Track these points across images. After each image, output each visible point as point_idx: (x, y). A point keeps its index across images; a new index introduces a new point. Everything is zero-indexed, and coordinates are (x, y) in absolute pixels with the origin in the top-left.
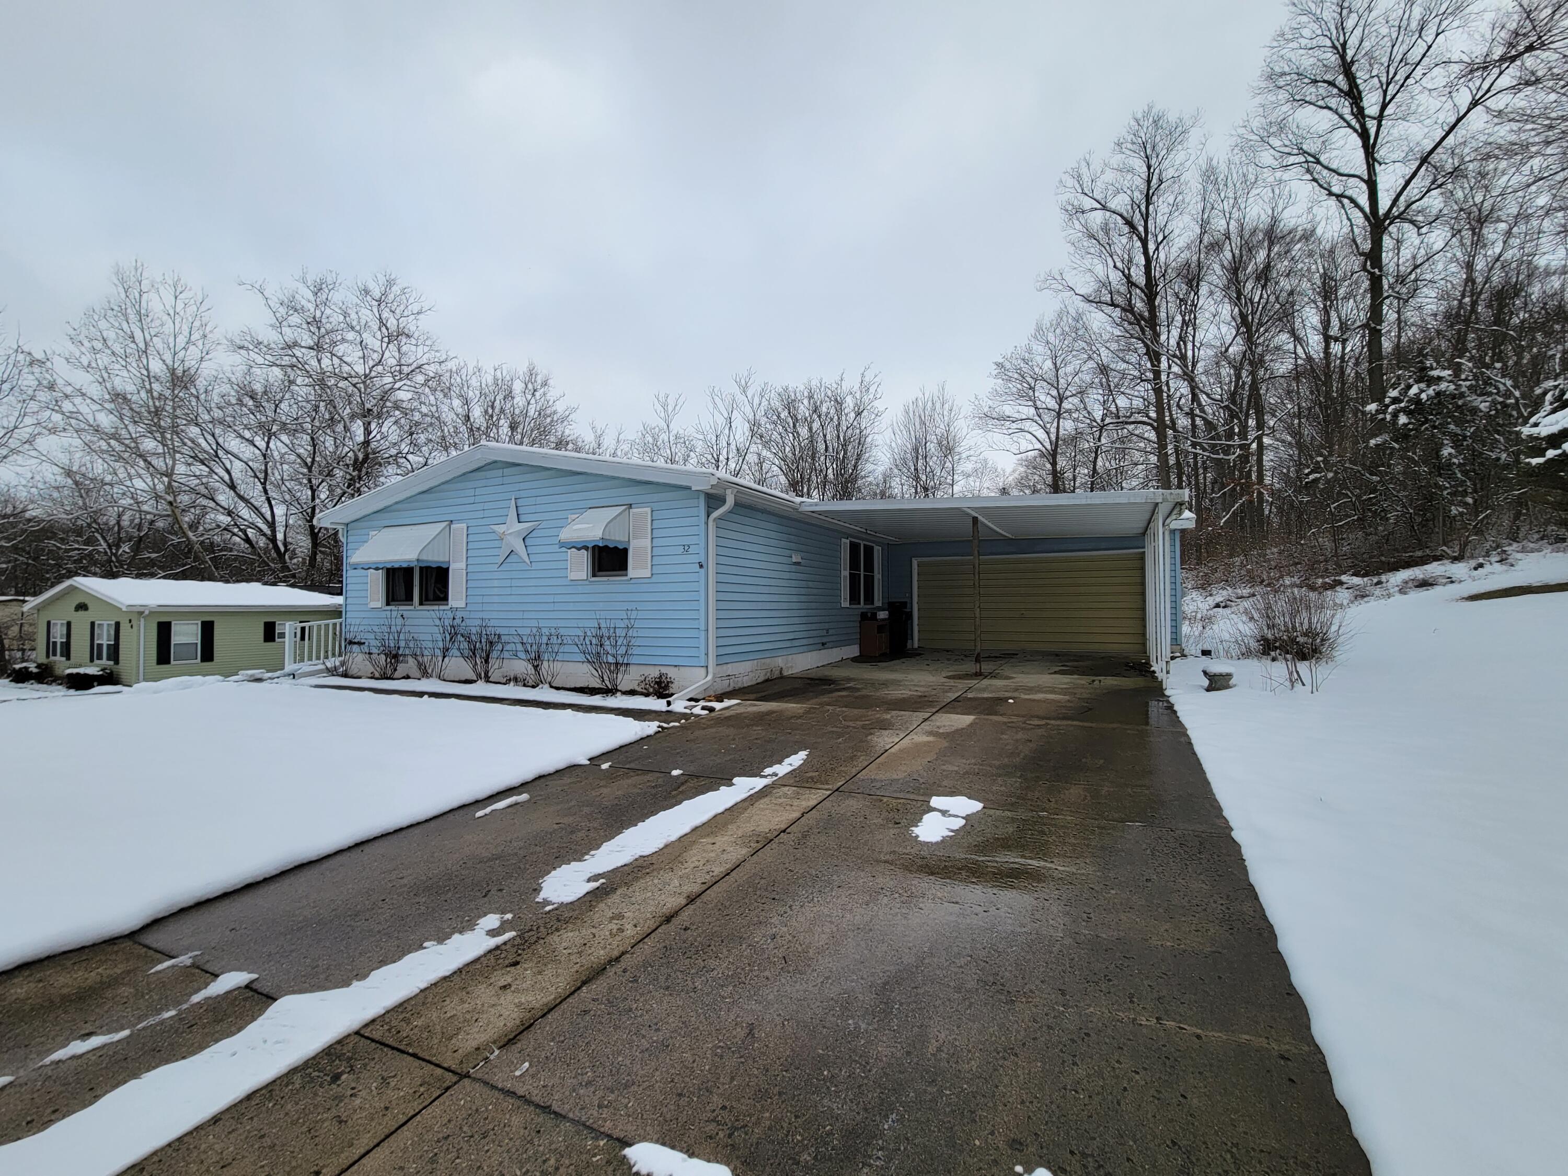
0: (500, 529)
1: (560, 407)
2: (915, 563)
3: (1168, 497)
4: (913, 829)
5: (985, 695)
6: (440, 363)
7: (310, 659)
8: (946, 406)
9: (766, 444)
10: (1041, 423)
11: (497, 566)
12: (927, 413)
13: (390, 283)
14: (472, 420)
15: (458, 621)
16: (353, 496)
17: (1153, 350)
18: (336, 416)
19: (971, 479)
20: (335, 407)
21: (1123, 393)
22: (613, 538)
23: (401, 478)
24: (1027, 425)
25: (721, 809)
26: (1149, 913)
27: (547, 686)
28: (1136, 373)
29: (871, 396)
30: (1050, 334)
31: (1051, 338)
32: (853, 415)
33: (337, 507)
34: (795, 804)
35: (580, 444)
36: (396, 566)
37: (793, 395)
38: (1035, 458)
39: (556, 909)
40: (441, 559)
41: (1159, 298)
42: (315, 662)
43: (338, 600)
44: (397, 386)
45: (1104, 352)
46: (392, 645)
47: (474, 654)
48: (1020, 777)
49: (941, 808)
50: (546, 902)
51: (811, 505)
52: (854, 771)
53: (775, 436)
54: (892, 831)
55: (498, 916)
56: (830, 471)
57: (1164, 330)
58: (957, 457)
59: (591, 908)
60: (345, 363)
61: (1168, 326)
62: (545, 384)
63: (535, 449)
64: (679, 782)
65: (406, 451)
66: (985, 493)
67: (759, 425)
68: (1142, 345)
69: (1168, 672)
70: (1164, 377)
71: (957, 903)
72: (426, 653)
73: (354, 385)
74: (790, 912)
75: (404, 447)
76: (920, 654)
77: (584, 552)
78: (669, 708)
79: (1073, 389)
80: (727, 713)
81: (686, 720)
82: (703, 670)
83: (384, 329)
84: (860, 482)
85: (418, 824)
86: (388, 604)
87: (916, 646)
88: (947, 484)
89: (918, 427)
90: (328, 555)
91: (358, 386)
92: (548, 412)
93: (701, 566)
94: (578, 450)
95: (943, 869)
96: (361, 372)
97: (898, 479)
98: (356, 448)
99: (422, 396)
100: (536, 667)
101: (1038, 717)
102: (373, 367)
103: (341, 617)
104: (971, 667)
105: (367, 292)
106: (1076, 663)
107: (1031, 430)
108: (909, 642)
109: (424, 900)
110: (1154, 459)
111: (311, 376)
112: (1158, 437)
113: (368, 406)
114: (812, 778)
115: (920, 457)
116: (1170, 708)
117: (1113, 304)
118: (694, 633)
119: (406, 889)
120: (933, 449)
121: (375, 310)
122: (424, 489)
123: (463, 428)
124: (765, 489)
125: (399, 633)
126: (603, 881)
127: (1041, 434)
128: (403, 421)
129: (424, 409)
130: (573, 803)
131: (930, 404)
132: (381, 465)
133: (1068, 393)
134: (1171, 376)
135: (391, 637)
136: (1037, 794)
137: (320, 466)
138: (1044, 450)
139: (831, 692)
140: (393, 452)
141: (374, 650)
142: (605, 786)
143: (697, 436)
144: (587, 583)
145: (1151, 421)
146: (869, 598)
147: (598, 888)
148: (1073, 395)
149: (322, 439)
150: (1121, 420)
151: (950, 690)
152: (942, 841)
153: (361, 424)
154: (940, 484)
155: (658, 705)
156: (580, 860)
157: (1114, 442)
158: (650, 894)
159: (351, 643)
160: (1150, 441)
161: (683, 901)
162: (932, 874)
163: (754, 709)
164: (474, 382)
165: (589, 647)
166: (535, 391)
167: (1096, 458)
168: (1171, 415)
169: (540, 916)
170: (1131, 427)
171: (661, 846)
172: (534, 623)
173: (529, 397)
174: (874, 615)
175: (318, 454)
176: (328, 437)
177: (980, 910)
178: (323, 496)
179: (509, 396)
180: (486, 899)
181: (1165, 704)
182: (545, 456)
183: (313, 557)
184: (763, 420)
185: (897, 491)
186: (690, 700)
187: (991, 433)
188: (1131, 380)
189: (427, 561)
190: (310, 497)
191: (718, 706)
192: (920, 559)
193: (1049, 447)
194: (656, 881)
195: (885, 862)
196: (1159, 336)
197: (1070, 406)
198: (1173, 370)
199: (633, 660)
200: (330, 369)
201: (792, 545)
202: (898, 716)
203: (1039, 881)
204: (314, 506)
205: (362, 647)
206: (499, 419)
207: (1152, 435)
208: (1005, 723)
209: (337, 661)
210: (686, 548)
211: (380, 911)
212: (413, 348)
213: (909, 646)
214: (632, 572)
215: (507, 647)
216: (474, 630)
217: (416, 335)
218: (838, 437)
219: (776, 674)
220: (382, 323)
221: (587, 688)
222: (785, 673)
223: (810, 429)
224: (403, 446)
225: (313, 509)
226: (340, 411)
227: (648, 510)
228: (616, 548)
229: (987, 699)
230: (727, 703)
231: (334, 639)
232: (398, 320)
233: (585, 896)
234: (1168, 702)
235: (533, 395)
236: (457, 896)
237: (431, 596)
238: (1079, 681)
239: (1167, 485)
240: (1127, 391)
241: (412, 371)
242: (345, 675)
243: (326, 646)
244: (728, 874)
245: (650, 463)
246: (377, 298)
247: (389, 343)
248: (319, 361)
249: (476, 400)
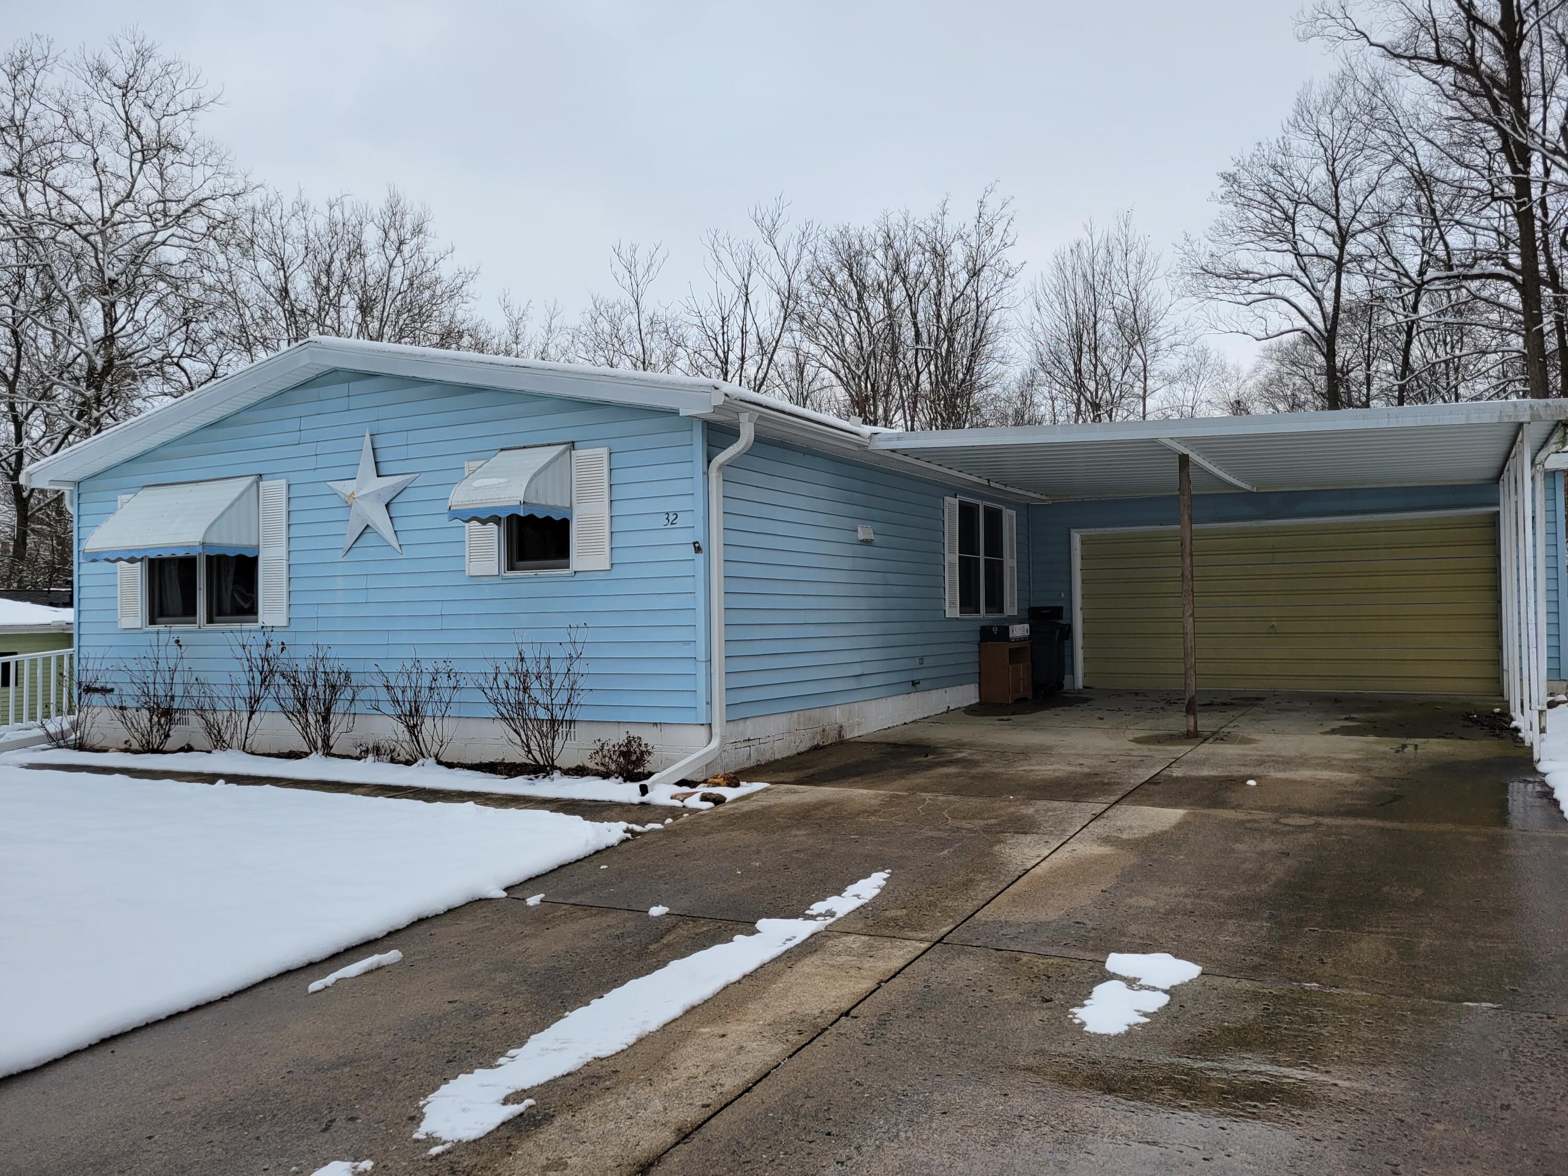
0: (346, 488)
1: (446, 271)
2: (1076, 538)
3: (1542, 413)
4: (1075, 1010)
5: (1206, 772)
6: (235, 196)
7: (19, 719)
8: (1133, 256)
9: (811, 332)
10: (1307, 282)
11: (341, 553)
12: (1097, 268)
13: (143, 55)
14: (293, 297)
15: (275, 650)
16: (87, 432)
17: (1516, 141)
18: (55, 293)
19: (1178, 386)
20: (52, 278)
21: (1458, 222)
22: (543, 502)
23: (169, 400)
24: (1282, 287)
25: (735, 976)
26: (1507, 1166)
27: (432, 760)
28: (1484, 186)
29: (997, 242)
30: (1323, 119)
31: (1326, 127)
32: (963, 276)
33: (60, 453)
34: (867, 966)
35: (483, 336)
36: (166, 554)
37: (857, 243)
38: (1295, 345)
39: (449, 1152)
40: (244, 542)
41: (1526, 45)
42: (26, 723)
43: (65, 615)
44: (160, 237)
45: (1423, 148)
46: (161, 693)
47: (304, 706)
48: (1268, 919)
49: (1125, 974)
50: (432, 1141)
51: (890, 439)
52: (970, 907)
53: (826, 316)
54: (1037, 1016)
55: (347, 1165)
56: (924, 377)
57: (1536, 103)
58: (1153, 347)
59: (509, 1150)
60: (69, 198)
61: (1544, 97)
62: (418, 230)
63: (405, 347)
64: (661, 929)
65: (178, 351)
66: (1203, 411)
67: (798, 297)
68: (1494, 133)
69: (1543, 730)
70: (1536, 192)
71: (1155, 1143)
72: (220, 705)
73: (85, 238)
74: (857, 1158)
75: (176, 347)
76: (1086, 700)
77: (492, 526)
78: (645, 799)
79: (1365, 219)
80: (746, 807)
81: (675, 818)
82: (704, 731)
83: (134, 138)
84: (977, 396)
85: (209, 1004)
86: (152, 622)
87: (1080, 684)
88: (1134, 395)
89: (1081, 295)
90: (45, 537)
91: (92, 238)
92: (426, 279)
93: (698, 550)
94: (480, 347)
95: (1129, 1082)
96: (96, 213)
97: (1045, 390)
98: (90, 349)
99: (205, 255)
100: (412, 729)
101: (1302, 812)
102: (117, 205)
103: (71, 646)
104: (1177, 722)
105: (102, 72)
106: (1373, 715)
107: (1287, 295)
108: (1067, 678)
109: (219, 1137)
110: (1517, 342)
111: (9, 223)
112: (1524, 302)
113: (110, 274)
114: (895, 920)
115: (1085, 349)
116: (1548, 794)
117: (1441, 61)
118: (687, 668)
119: (189, 1117)
120: (1108, 335)
121: (118, 104)
122: (211, 420)
123: (277, 312)
124: (808, 412)
125: (173, 671)
126: (530, 1102)
127: (1306, 302)
128: (171, 300)
129: (208, 279)
130: (478, 966)
131: (1102, 253)
132: (134, 378)
133: (1356, 226)
134: (1550, 189)
135: (159, 680)
136: (1299, 950)
137: (29, 381)
138: (1311, 330)
139: (931, 766)
140: (156, 354)
141: (129, 703)
142: (534, 936)
143: (688, 318)
144: (498, 580)
145: (1511, 274)
146: (995, 602)
147: (521, 1115)
148: (1366, 229)
149: (32, 335)
150: (1455, 272)
151: (1142, 761)
152: (1128, 1033)
153: (99, 306)
154: (1121, 397)
155: (628, 792)
156: (490, 1065)
157: (1443, 312)
158: (611, 1125)
159: (89, 690)
160: (1509, 309)
161: (668, 1137)
162: (1110, 1091)
163: (793, 799)
164: (295, 229)
165: (504, 692)
166: (402, 243)
167: (1409, 343)
168: (1549, 260)
169: (422, 1163)
170: (1474, 285)
171: (631, 1040)
172: (409, 653)
173: (392, 254)
174: (1004, 631)
175: (24, 360)
176: (41, 331)
177: (1197, 1156)
178: (35, 434)
179: (357, 252)
180: (327, 1134)
181: (1538, 788)
182: (422, 360)
183: (20, 541)
184: (804, 290)
185: (1044, 410)
186: (681, 783)
187: (1213, 302)
188: (1474, 198)
189: (218, 546)
190: (13, 436)
191: (729, 793)
192: (1086, 532)
193: (1320, 325)
194: (622, 1103)
195: (1028, 1069)
196: (1527, 115)
197: (1360, 250)
198: (1553, 177)
199: (579, 714)
200: (42, 209)
201: (859, 510)
202: (1047, 810)
203: (1304, 1105)
204: (21, 452)
205: (108, 696)
206: (339, 295)
207: (1514, 299)
208: (1241, 823)
209: (66, 722)
210: (672, 518)
211: (146, 1155)
212: (186, 170)
213: (1067, 685)
214: (579, 558)
215: (362, 695)
216: (303, 666)
217: (190, 147)
218: (939, 316)
219: (832, 737)
220: (131, 128)
221: (502, 764)
222: (848, 735)
223: (888, 302)
224: (173, 344)
225: (20, 456)
226: (62, 284)
227: (604, 451)
228: (548, 519)
229: (1206, 779)
230: (746, 788)
231: (60, 683)
232: (158, 121)
233: (498, 1128)
234: (1543, 784)
235: (399, 250)
236: (278, 1129)
237: (227, 606)
238: (1375, 747)
239: (1540, 389)
240: (1467, 219)
241: (185, 211)
242: (80, 746)
243: (46, 695)
244: (748, 1090)
245: (606, 369)
246: (121, 82)
247: (143, 162)
248: (22, 196)
249: (299, 261)
